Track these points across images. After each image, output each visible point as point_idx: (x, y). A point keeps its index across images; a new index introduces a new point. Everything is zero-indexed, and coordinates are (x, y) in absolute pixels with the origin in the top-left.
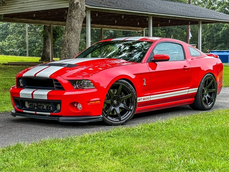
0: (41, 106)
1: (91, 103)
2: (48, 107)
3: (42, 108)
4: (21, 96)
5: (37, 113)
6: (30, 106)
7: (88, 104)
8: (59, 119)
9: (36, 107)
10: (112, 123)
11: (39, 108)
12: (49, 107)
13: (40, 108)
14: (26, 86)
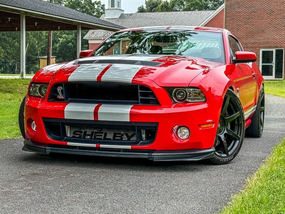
0: (100, 134)
1: (203, 128)
2: (117, 135)
3: (102, 137)
4: (67, 116)
5: (102, 146)
6: (74, 133)
7: (200, 129)
8: (152, 155)
9: (88, 135)
10: (219, 160)
11: (95, 136)
12: (120, 135)
13: (97, 137)
14: (69, 99)
